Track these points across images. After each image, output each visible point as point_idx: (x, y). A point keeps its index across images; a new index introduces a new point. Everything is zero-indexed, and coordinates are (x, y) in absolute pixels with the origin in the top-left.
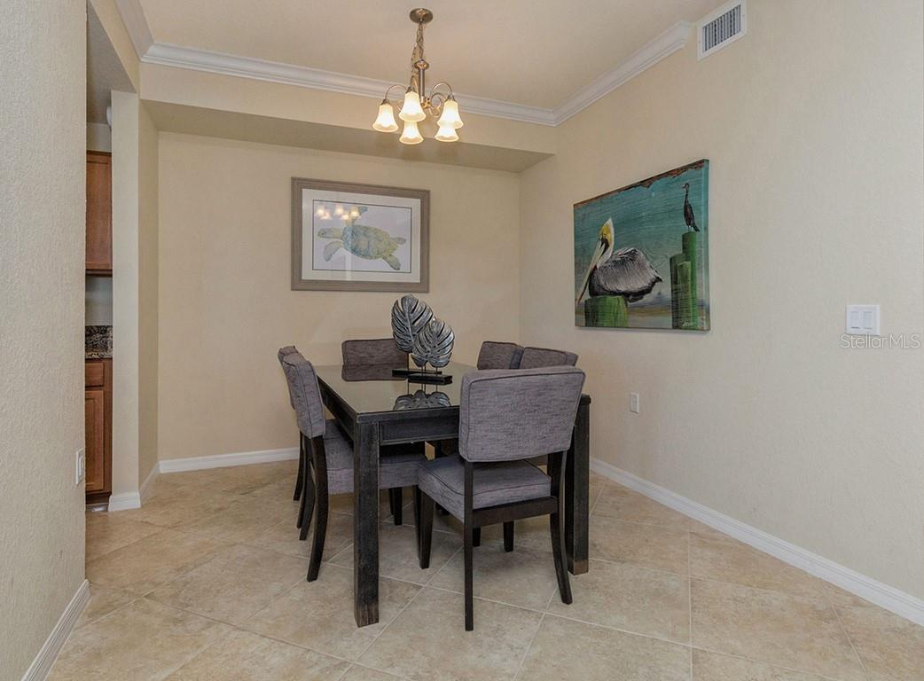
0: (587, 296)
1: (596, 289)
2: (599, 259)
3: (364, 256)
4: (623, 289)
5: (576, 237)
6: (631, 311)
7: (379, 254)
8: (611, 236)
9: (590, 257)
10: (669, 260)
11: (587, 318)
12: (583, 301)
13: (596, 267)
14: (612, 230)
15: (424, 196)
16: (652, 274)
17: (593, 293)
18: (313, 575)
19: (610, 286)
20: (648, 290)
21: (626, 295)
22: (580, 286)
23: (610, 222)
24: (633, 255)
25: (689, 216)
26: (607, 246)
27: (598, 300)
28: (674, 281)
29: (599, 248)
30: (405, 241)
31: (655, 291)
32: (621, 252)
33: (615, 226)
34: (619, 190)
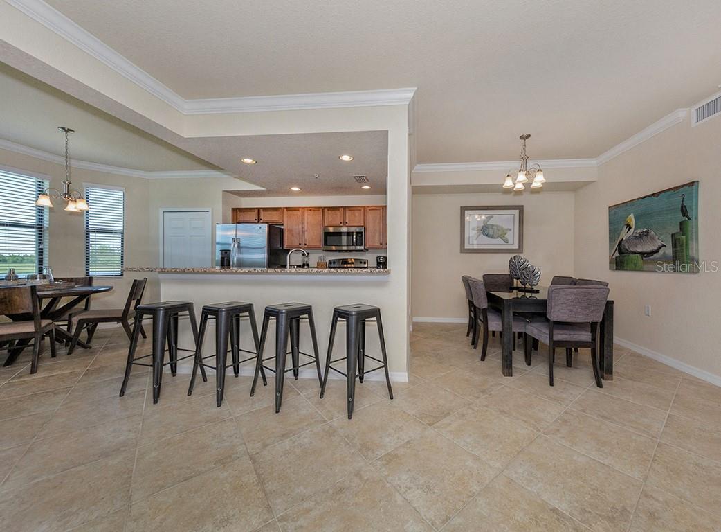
0: (617, 254)
1: (623, 251)
2: (625, 235)
3: (492, 237)
4: (640, 251)
5: (610, 224)
6: (645, 262)
7: (498, 236)
8: (633, 223)
9: (619, 235)
10: (670, 236)
11: (617, 266)
12: (614, 257)
13: (622, 239)
14: (633, 220)
15: (520, 209)
16: (659, 243)
17: (620, 252)
18: (483, 358)
19: (632, 249)
20: (657, 251)
21: (642, 254)
22: (612, 249)
23: (632, 216)
24: (647, 233)
25: (684, 211)
26: (630, 228)
27: (624, 257)
28: (674, 246)
29: (625, 229)
30: (510, 230)
31: (661, 252)
32: (639, 231)
33: (635, 218)
34: (638, 199)
